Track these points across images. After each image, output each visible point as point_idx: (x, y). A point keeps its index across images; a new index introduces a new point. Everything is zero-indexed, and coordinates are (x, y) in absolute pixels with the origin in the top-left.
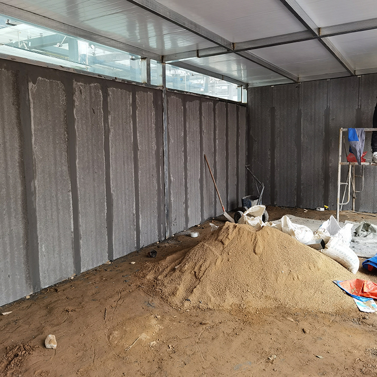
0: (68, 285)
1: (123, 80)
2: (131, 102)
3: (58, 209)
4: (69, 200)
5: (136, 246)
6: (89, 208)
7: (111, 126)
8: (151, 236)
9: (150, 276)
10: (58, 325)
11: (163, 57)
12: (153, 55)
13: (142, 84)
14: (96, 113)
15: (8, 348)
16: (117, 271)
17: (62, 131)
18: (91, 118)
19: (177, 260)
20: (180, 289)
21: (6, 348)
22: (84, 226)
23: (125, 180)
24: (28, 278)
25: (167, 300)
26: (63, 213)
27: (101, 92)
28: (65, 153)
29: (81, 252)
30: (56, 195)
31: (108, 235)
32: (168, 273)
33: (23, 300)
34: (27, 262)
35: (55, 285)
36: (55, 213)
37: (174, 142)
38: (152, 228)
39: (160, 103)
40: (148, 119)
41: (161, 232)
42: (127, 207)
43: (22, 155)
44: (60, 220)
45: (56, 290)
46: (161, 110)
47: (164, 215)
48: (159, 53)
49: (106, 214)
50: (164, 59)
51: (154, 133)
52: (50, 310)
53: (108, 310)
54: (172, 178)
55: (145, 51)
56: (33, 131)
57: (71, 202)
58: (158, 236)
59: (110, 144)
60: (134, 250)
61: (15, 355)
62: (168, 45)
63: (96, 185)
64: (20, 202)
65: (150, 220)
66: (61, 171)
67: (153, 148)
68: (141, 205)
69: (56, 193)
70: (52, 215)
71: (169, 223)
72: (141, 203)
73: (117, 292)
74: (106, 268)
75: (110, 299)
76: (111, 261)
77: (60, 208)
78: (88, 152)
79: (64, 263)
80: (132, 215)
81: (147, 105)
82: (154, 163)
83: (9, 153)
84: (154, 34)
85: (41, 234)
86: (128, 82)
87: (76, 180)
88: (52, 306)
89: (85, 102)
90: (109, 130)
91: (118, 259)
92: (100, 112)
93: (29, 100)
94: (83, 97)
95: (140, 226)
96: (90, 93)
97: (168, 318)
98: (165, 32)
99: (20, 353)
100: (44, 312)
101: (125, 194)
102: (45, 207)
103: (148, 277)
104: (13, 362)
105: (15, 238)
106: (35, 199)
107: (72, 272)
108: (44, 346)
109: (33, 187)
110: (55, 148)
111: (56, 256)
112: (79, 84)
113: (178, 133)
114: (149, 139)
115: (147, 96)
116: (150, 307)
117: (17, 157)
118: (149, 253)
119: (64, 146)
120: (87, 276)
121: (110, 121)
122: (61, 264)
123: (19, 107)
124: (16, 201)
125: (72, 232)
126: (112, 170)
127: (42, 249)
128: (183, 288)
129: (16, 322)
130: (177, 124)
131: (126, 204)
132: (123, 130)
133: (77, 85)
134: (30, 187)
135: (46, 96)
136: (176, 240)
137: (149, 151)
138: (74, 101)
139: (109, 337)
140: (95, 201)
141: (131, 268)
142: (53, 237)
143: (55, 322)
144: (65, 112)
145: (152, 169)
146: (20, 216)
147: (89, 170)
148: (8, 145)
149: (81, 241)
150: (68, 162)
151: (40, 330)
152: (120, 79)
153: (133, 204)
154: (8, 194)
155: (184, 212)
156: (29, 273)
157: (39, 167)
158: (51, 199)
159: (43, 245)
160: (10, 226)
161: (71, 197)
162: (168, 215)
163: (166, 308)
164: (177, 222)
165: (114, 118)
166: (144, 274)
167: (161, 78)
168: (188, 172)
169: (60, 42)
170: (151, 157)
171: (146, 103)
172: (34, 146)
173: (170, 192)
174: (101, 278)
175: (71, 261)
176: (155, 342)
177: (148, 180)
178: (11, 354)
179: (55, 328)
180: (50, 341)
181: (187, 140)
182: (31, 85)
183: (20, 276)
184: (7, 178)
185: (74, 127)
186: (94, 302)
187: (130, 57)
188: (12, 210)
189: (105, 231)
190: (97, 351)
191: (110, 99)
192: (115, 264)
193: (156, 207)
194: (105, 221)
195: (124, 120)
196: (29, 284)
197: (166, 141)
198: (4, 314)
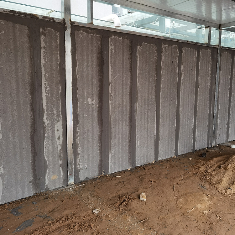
0: (151, 167)
1: (192, 42)
2: (196, 57)
3: (148, 121)
4: (154, 116)
5: (192, 148)
6: (166, 122)
7: (183, 72)
8: (202, 144)
9: (202, 169)
10: (146, 188)
11: (220, 25)
12: (213, 25)
13: (204, 44)
14: (174, 63)
15: (120, 195)
16: (180, 162)
17: (154, 74)
18: (171, 67)
19: (222, 161)
20: (224, 180)
21: (119, 195)
22: (162, 132)
23: (188, 106)
24: (130, 159)
25: (215, 186)
26: (151, 124)
27: (178, 51)
28: (154, 88)
29: (159, 148)
30: (148, 113)
31: (176, 139)
32: (215, 169)
33: (126, 171)
34: (130, 150)
35: (143, 165)
36: (146, 123)
37: (223, 83)
38: (204, 139)
39: (215, 56)
40: (206, 67)
41: (209, 141)
42: (189, 124)
43: (131, 88)
44: (149, 127)
45: (144, 169)
46: (216, 61)
47: (212, 131)
48: (218, 23)
49: (175, 127)
50: (221, 27)
51: (210, 77)
52: (141, 179)
53: (176, 185)
54: (219, 107)
55: (209, 22)
56: (138, 74)
57: (156, 117)
58: (207, 144)
59: (181, 83)
60: (191, 151)
61: (124, 200)
62: (224, 17)
63: (171, 108)
64: (128, 115)
65: (203, 133)
66: (151, 98)
67: (208, 86)
68: (198, 123)
69: (148, 111)
70: (144, 124)
71: (215, 137)
72: (198, 121)
73: (181, 175)
74: (173, 160)
75: (176, 179)
76: (176, 156)
77: (149, 120)
78: (167, 88)
79: (149, 153)
80: (191, 129)
81: (207, 58)
82: (208, 96)
83: (125, 87)
84: (215, 10)
85: (138, 135)
86: (195, 43)
87: (159, 104)
88: (142, 177)
89: (168, 57)
90: (181, 74)
91: (180, 155)
92: (177, 63)
93: (137, 56)
94: (167, 54)
95: (196, 136)
96: (172, 51)
97: (215, 198)
98: (223, 8)
99: (126, 200)
100: (138, 180)
101: (188, 115)
102: (141, 119)
103: (201, 169)
104: (123, 203)
105: (124, 135)
106: (136, 114)
107: (153, 160)
108: (139, 198)
109: (135, 107)
110: (149, 85)
111: (145, 148)
112: (165, 45)
113: (227, 77)
114: (206, 81)
115: (207, 52)
116: (203, 189)
117: (128, 89)
118: (201, 154)
119: (154, 84)
120: (162, 163)
121: (182, 68)
122: (147, 154)
123: (132, 60)
124: (126, 114)
125: (155, 136)
126: (181, 99)
127: (138, 143)
128: (226, 180)
129: (123, 182)
130: (226, 70)
131: (188, 121)
132: (190, 74)
133: (164, 46)
134: (134, 107)
135: (146, 54)
136: (220, 148)
137: (205, 88)
138: (161, 56)
139: (177, 202)
140: (169, 118)
141: (189, 162)
142: (144, 137)
143: (145, 186)
144: (156, 63)
145: (206, 100)
146: (128, 123)
147: (167, 99)
148: (124, 82)
149: (159, 142)
150: (155, 93)
151: (137, 190)
152: (190, 42)
153: (192, 122)
154: (123, 110)
155: (226, 130)
156: (130, 156)
157: (139, 96)
158: (144, 115)
159: (139, 141)
160: (122, 128)
161: (156, 115)
162: (214, 132)
163: (214, 191)
164: (221, 137)
165: (185, 66)
166: (198, 167)
167: (218, 40)
168: (231, 103)
169: (154, 21)
170: (206, 92)
171: (206, 57)
172: (137, 83)
173: (217, 116)
174: (171, 165)
175: (153, 152)
176: (207, 211)
177: (203, 107)
178: (122, 199)
179: (145, 190)
180: (143, 197)
181: (233, 82)
182: (139, 47)
183: (126, 157)
184: (123, 101)
185: (161, 72)
186: (167, 179)
187: (198, 27)
188: (124, 119)
189: (174, 137)
190: (170, 208)
191: (183, 55)
192: (179, 158)
193: (207, 125)
194: (175, 131)
195: (191, 68)
196: (130, 162)
197: (217, 82)
198: (117, 177)
